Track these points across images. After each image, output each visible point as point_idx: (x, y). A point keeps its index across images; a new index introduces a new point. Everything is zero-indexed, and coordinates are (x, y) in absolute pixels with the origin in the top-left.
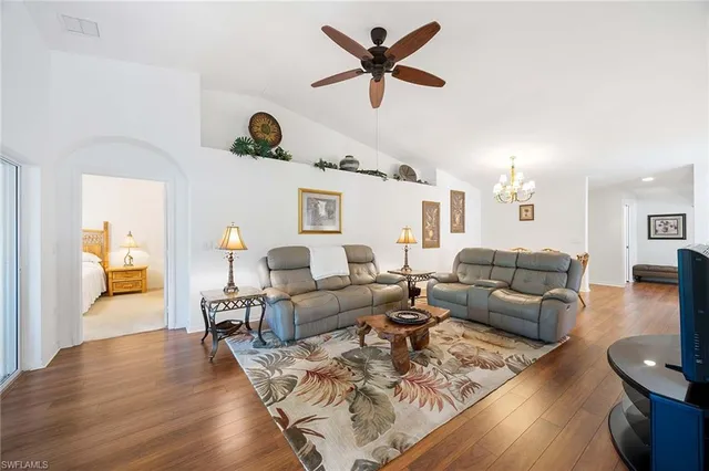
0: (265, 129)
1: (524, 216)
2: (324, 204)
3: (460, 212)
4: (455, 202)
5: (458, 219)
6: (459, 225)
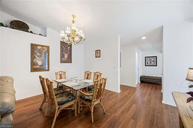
1: (97, 55)
3: (68, 53)
4: (63, 47)
5: (66, 56)
6: (67, 59)
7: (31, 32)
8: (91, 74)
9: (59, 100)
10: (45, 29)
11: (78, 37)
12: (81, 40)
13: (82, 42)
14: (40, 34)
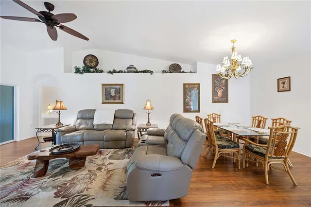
0: (91, 61)
1: (281, 88)
2: (114, 90)
3: (222, 88)
4: (216, 82)
5: (220, 93)
6: (222, 97)
7: (183, 72)
8: (265, 121)
9: (219, 143)
10: (195, 65)
11: (240, 67)
12: (246, 71)
13: (247, 72)
14: (191, 72)
